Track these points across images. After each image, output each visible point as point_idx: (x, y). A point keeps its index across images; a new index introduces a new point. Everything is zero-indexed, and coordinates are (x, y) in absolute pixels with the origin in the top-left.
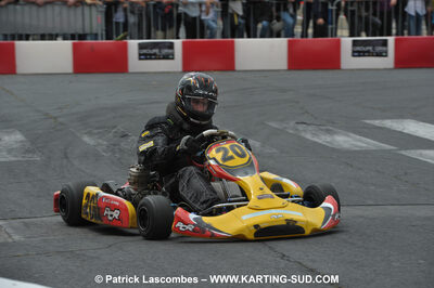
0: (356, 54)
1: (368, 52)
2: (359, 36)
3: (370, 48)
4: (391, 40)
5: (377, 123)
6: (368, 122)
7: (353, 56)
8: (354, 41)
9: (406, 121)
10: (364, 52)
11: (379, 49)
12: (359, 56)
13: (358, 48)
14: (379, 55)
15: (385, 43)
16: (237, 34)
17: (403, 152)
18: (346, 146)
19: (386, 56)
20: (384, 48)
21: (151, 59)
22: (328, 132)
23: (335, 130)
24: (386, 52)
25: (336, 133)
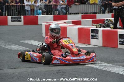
0: (12, 21)
1: (16, 20)
2: (13, 15)
3: (16, 19)
4: (22, 17)
5: (23, 41)
6: (20, 41)
7: (11, 21)
8: (11, 17)
9: (32, 41)
11: (19, 19)
12: (13, 21)
13: (13, 19)
14: (19, 21)
15: (21, 18)
18: (16, 49)
20: (20, 19)
22: (9, 44)
23: (11, 44)
24: (21, 20)
25: (11, 45)
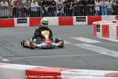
1: (81, 20)
3: (81, 19)
7: (76, 21)
10: (79, 20)
11: (83, 19)
13: (78, 19)
14: (83, 21)
16: (47, 16)
17: (74, 44)
19: (85, 21)
20: (85, 19)
21: (20, 23)
